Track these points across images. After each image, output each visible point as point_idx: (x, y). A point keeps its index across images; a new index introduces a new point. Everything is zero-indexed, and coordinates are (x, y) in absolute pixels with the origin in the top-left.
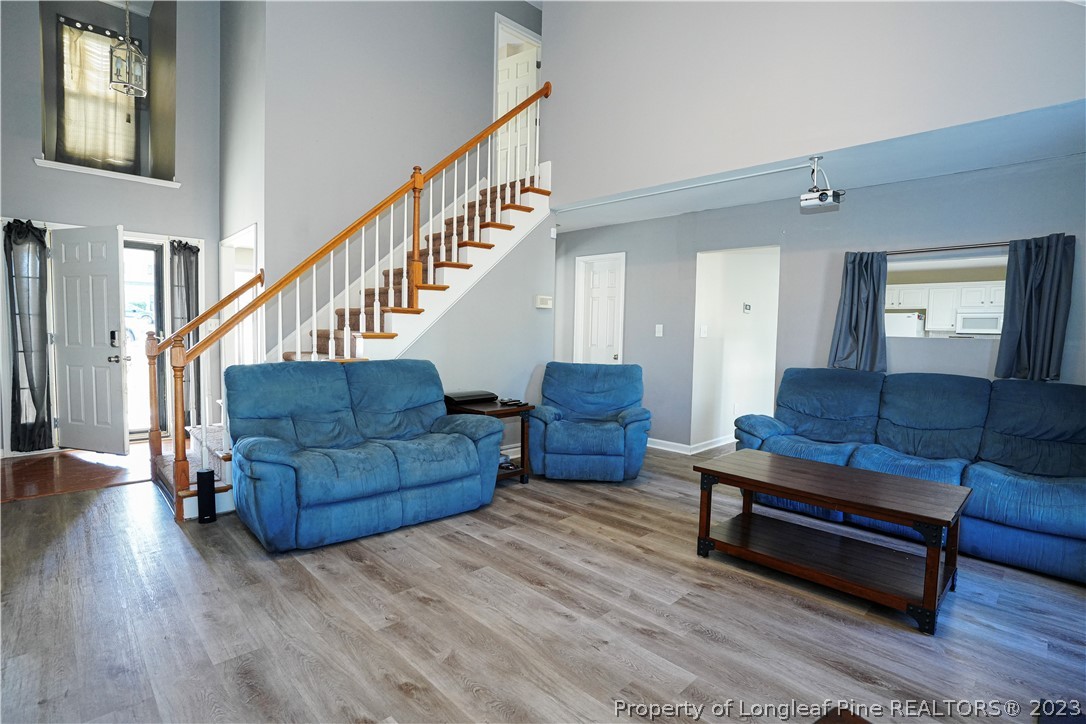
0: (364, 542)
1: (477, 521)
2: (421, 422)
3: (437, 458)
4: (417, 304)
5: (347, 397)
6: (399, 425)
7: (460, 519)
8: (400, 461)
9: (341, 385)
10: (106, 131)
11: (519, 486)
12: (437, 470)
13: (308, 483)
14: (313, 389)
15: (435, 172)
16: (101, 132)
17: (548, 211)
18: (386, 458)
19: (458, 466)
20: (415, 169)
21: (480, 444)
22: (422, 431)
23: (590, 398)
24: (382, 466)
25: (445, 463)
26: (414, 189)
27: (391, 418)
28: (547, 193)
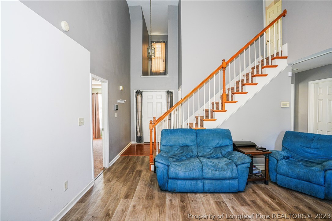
0: (189, 194)
1: (234, 198)
2: (221, 153)
3: (219, 170)
4: (224, 108)
5: (196, 141)
6: (212, 153)
7: (228, 195)
8: (204, 169)
9: (193, 137)
10: (159, 65)
11: (263, 185)
12: (217, 174)
13: (171, 171)
14: (184, 138)
15: (231, 60)
16: (158, 65)
17: (287, 65)
18: (199, 167)
19: (228, 174)
20: (223, 60)
21: (239, 167)
22: (221, 156)
23: (309, 150)
24: (196, 169)
25: (222, 172)
26: (223, 68)
27: (210, 150)
28: (286, 58)
